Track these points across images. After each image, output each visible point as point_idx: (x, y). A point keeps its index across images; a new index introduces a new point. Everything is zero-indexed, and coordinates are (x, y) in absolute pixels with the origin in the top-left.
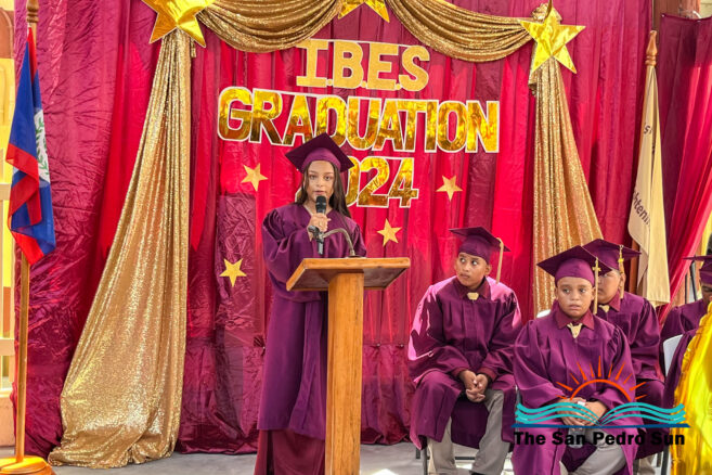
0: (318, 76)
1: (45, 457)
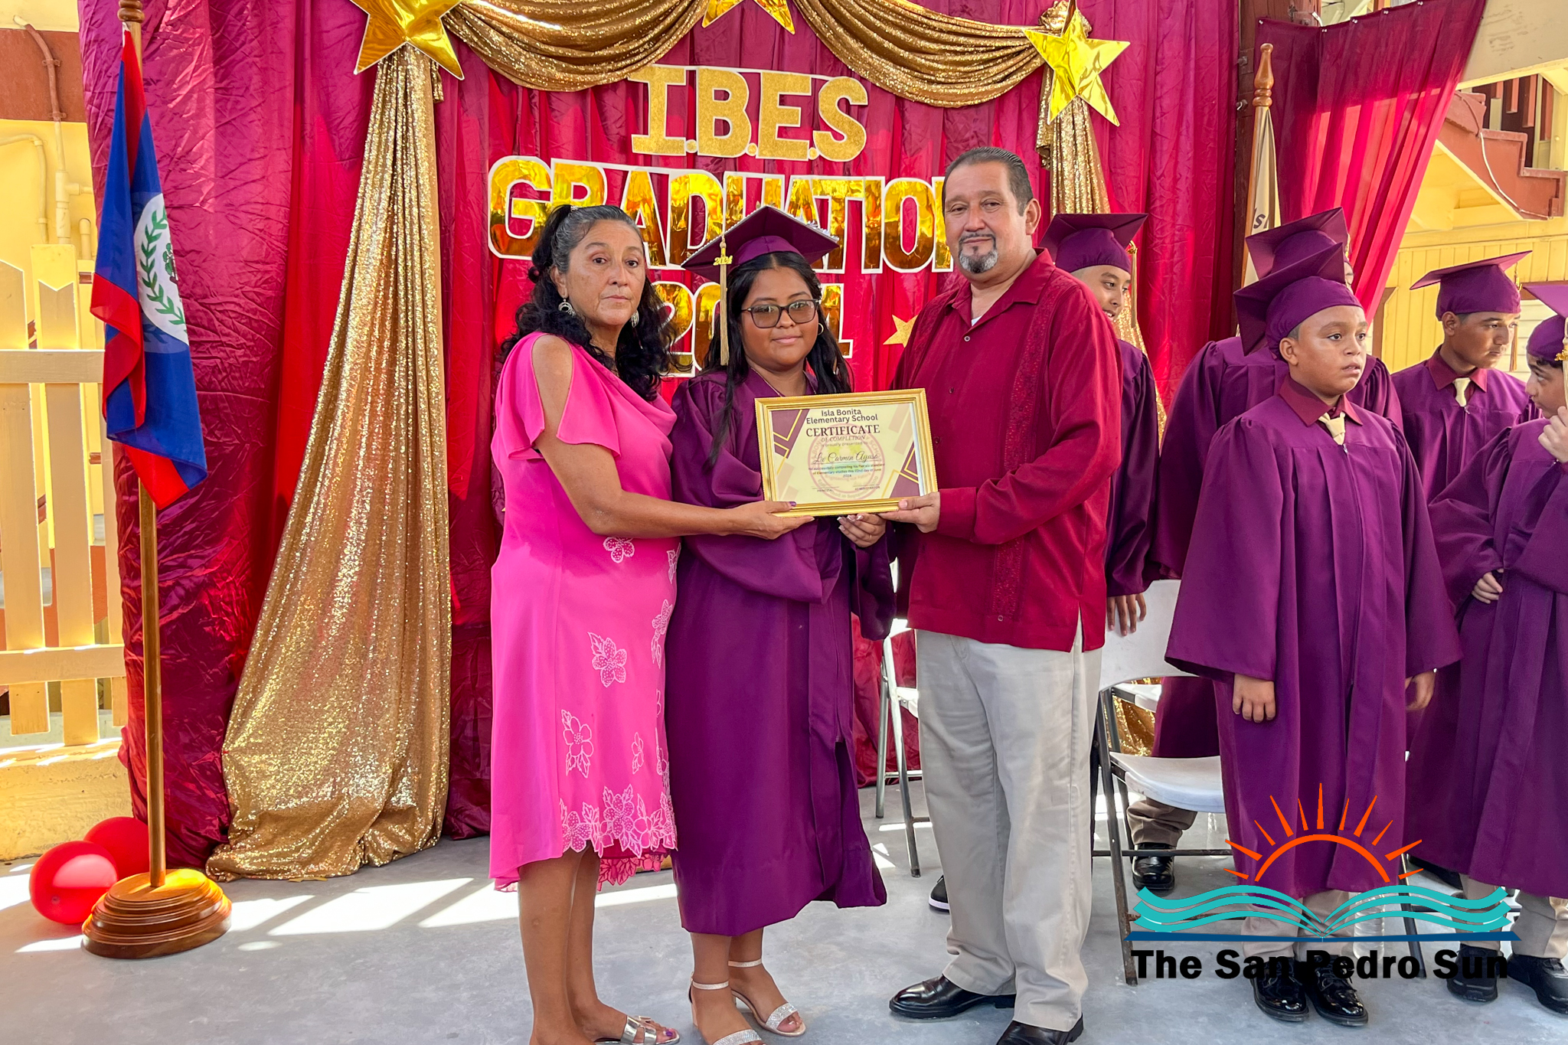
0: (668, 134)
1: (200, 866)
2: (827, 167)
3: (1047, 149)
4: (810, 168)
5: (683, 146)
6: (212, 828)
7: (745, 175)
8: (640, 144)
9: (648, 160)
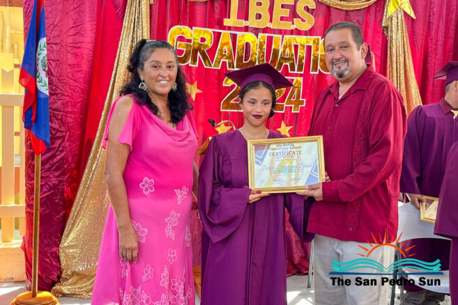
0: (238, 18)
1: (50, 291)
2: (298, 32)
3: (387, 28)
4: (292, 32)
5: (243, 23)
6: (54, 277)
7: (267, 35)
8: (227, 22)
9: (229, 28)
